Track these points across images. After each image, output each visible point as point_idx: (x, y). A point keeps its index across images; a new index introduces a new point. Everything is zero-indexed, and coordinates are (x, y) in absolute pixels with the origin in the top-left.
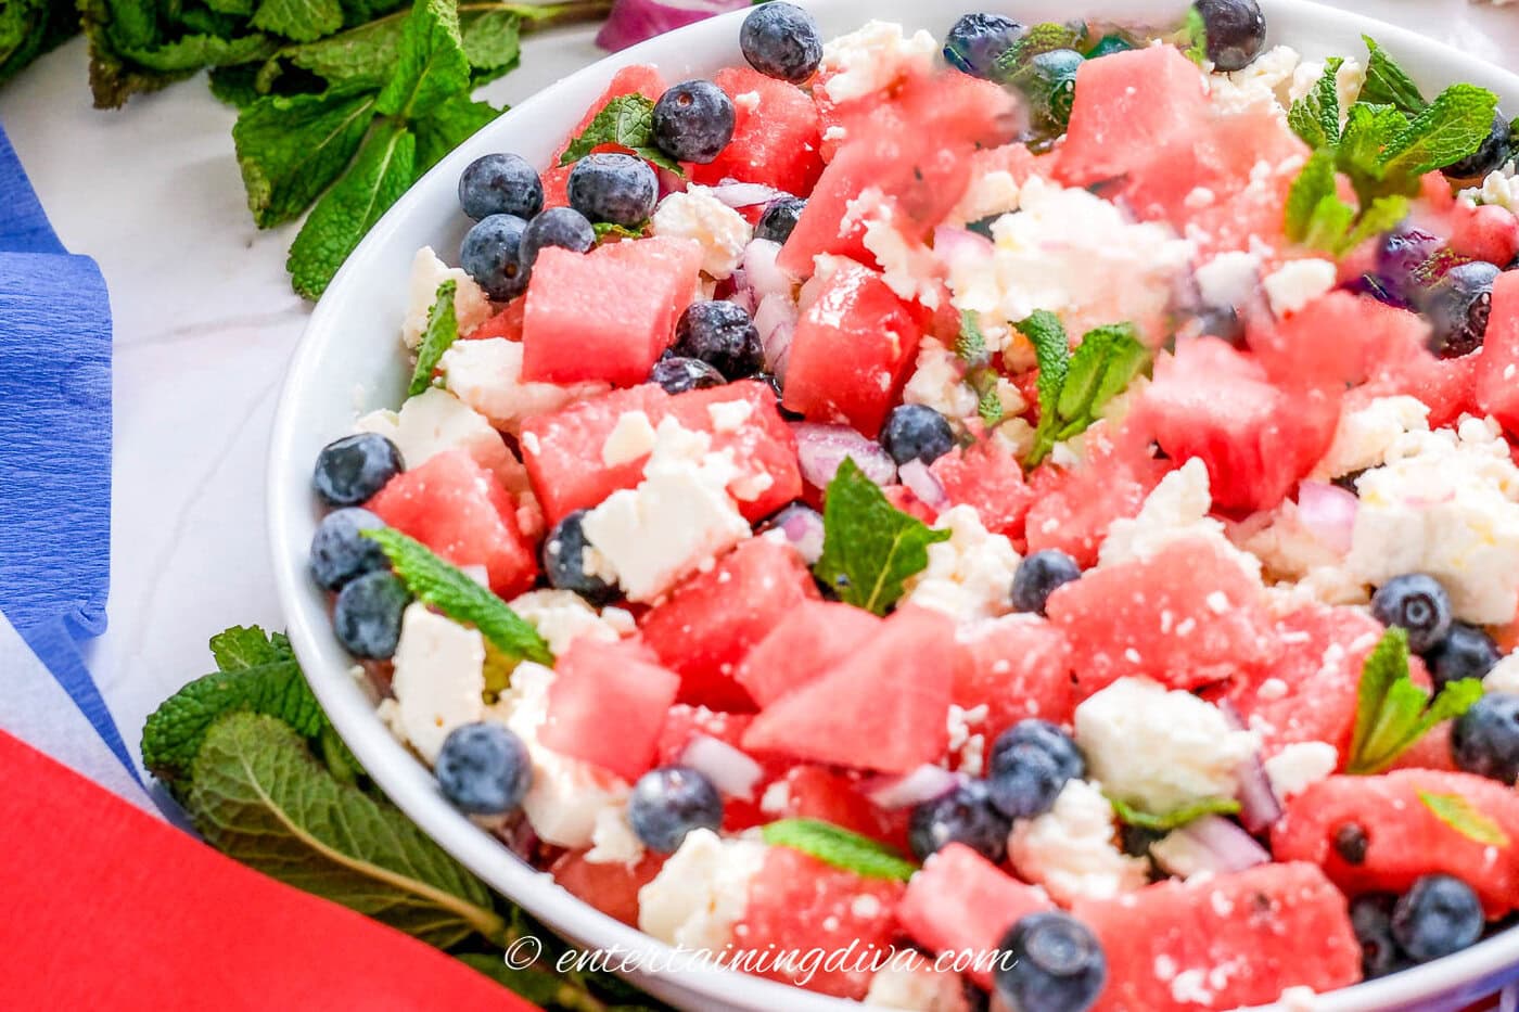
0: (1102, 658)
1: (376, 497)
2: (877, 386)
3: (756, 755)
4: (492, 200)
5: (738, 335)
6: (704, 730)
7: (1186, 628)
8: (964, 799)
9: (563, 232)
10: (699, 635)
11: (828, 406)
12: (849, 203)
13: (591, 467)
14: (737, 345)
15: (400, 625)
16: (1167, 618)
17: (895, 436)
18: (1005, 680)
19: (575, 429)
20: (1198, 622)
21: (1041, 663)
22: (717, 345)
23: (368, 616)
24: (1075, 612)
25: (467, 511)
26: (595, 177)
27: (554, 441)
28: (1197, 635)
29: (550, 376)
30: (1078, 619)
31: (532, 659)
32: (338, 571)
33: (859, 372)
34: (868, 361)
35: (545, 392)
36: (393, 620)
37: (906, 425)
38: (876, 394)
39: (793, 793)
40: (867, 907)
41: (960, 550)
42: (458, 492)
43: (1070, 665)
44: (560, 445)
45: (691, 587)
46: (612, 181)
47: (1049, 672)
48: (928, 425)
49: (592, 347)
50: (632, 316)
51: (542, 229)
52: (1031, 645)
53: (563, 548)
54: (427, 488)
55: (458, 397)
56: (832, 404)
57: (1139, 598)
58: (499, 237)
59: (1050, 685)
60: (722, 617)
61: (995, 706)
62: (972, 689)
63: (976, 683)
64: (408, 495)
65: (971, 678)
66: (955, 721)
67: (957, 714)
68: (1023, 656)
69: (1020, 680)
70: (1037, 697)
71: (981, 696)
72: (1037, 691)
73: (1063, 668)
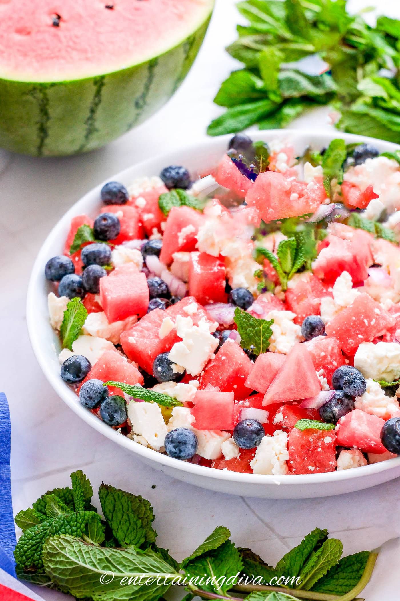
0: (350, 341)
1: (88, 375)
2: (221, 286)
3: (265, 408)
4: (61, 272)
5: (164, 287)
6: (244, 407)
7: (373, 323)
8: (337, 397)
9: (98, 273)
10: (225, 379)
11: (206, 299)
12: (179, 234)
13: (157, 341)
14: (165, 290)
15: (126, 411)
16: (366, 321)
17: (236, 299)
18: (325, 357)
19: (141, 331)
20: (376, 319)
21: (333, 349)
22: (160, 292)
23: (116, 411)
24: (335, 330)
25: (125, 368)
26: (93, 253)
27: (137, 337)
28: (377, 323)
29: (118, 319)
30: (337, 332)
31: (175, 405)
32: (96, 401)
33: (215, 284)
34: (217, 279)
35: (119, 324)
36: (124, 409)
37: (238, 294)
38: (222, 289)
39: (284, 415)
40: (328, 440)
41: (279, 325)
42: (118, 363)
43: (341, 346)
44: (140, 337)
45: (211, 365)
46: (99, 253)
47: (336, 351)
48: (244, 292)
49: (131, 304)
50: (141, 290)
51: (91, 274)
52: (328, 344)
53: (162, 368)
54: (106, 366)
55: (91, 335)
56: (208, 298)
57: (354, 318)
58: (73, 282)
59: (337, 355)
60: (231, 370)
61: (325, 368)
62: (317, 364)
63: (317, 362)
64: (101, 370)
65: (316, 361)
66: (318, 376)
67: (318, 373)
68: (327, 348)
69: (329, 356)
70: (335, 360)
71: (320, 366)
72: (334, 358)
73: (339, 348)
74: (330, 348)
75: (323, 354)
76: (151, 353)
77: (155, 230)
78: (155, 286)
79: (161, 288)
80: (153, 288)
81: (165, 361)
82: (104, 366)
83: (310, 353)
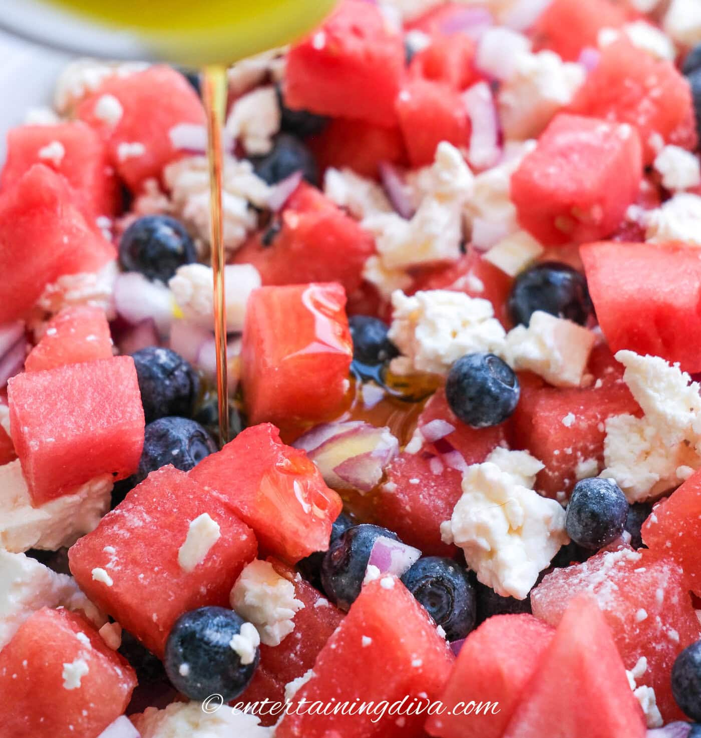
43: (687, 584)
59: (679, 610)
60: (393, 685)
61: (648, 653)
62: (628, 646)
63: (627, 640)
64: (15, 676)
65: (624, 638)
66: (633, 684)
67: (630, 675)
68: (653, 597)
69: (658, 619)
70: (674, 625)
71: (634, 648)
72: (670, 621)
73: (684, 590)
74: (660, 594)
75: (642, 614)
76: (158, 620)
77: (151, 185)
78: (158, 378)
79: (175, 384)
80: (153, 384)
81: (200, 647)
82: (25, 663)
83: (609, 618)
